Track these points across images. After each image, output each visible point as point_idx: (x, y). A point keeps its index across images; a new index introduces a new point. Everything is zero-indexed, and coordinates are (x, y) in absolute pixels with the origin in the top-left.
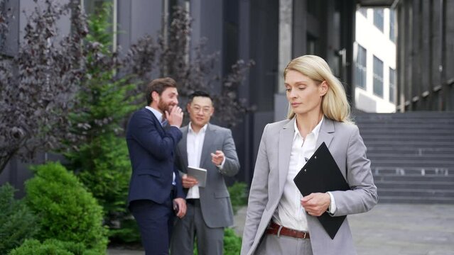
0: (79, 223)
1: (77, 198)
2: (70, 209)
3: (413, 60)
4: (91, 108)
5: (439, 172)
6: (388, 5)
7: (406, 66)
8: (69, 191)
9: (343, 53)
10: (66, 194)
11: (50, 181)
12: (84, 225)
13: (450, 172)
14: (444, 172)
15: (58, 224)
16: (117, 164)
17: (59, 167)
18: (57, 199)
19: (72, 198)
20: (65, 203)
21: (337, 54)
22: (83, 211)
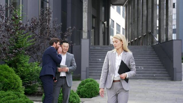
0: (15, 86)
1: (14, 77)
2: (12, 81)
3: (131, 26)
4: (15, 44)
5: (140, 68)
6: (122, 5)
7: (129, 28)
8: (11, 74)
9: (106, 23)
10: (10, 76)
11: (4, 71)
12: (16, 86)
13: (144, 68)
14: (142, 67)
15: (7, 86)
16: (25, 65)
17: (7, 66)
18: (6, 77)
19: (12, 77)
20: (9, 79)
21: (103, 23)
22: (16, 82)
